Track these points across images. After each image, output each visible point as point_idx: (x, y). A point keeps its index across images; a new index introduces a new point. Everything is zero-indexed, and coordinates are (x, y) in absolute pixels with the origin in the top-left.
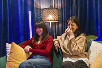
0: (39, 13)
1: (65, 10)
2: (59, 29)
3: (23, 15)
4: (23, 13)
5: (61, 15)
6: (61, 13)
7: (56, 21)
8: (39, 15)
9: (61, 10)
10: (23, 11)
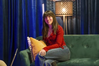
0: (50, 5)
1: (80, 3)
2: (71, 23)
3: (36, 8)
4: (36, 6)
5: (75, 8)
6: (75, 6)
7: (71, 14)
8: (50, 8)
9: (75, 3)
10: (36, 3)
